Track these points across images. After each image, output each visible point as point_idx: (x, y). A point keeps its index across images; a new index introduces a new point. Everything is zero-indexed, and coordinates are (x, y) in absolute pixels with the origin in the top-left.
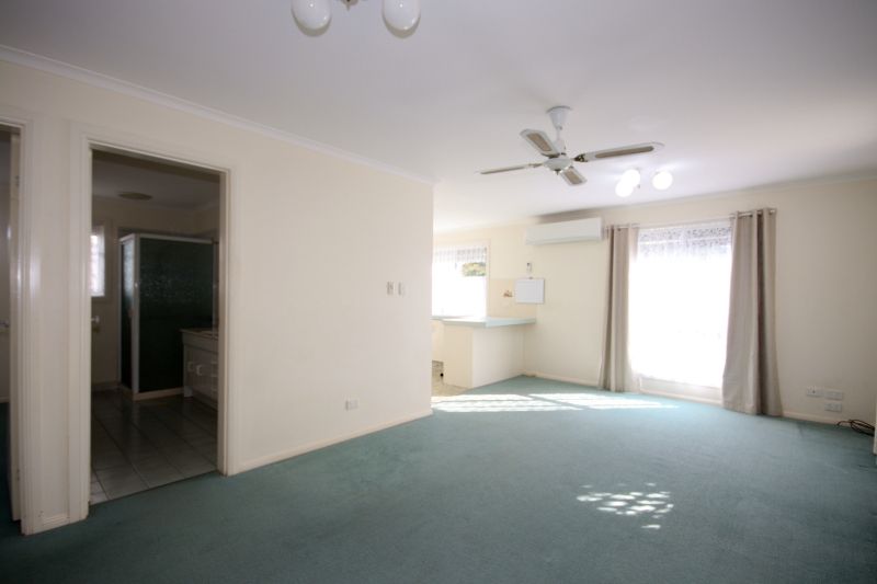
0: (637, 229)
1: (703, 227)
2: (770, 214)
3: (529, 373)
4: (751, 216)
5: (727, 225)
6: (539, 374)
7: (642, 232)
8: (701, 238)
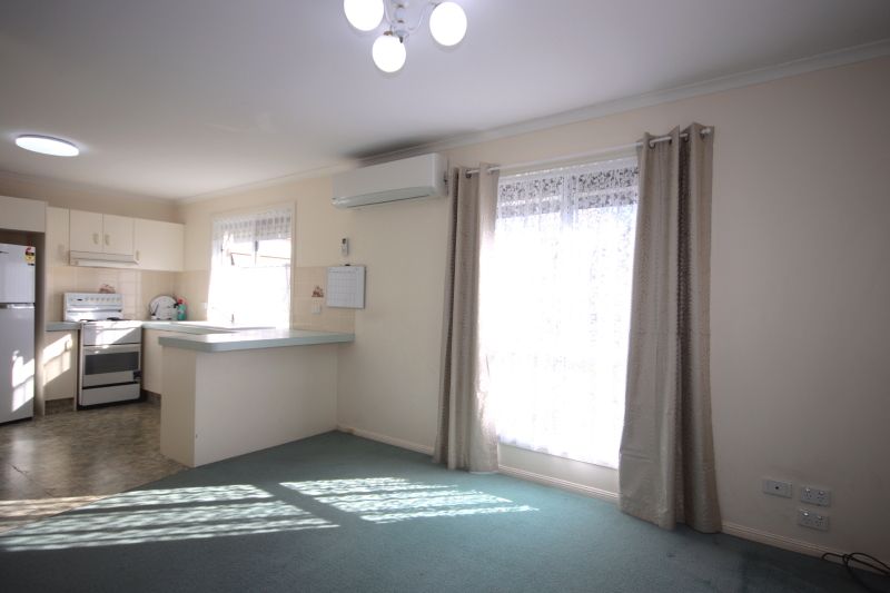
0: (495, 174)
1: (596, 168)
2: (703, 137)
3: (345, 427)
4: (670, 142)
5: (632, 162)
6: (358, 431)
7: (503, 182)
8: (591, 189)
